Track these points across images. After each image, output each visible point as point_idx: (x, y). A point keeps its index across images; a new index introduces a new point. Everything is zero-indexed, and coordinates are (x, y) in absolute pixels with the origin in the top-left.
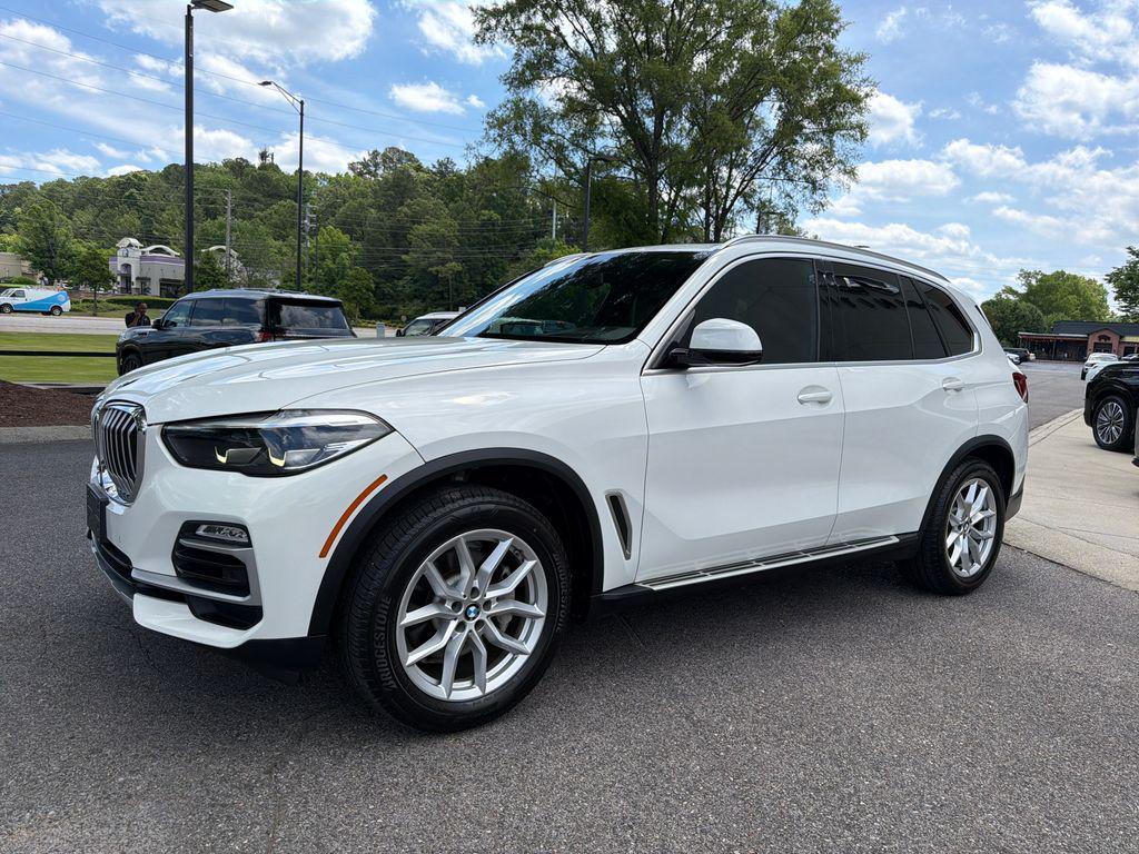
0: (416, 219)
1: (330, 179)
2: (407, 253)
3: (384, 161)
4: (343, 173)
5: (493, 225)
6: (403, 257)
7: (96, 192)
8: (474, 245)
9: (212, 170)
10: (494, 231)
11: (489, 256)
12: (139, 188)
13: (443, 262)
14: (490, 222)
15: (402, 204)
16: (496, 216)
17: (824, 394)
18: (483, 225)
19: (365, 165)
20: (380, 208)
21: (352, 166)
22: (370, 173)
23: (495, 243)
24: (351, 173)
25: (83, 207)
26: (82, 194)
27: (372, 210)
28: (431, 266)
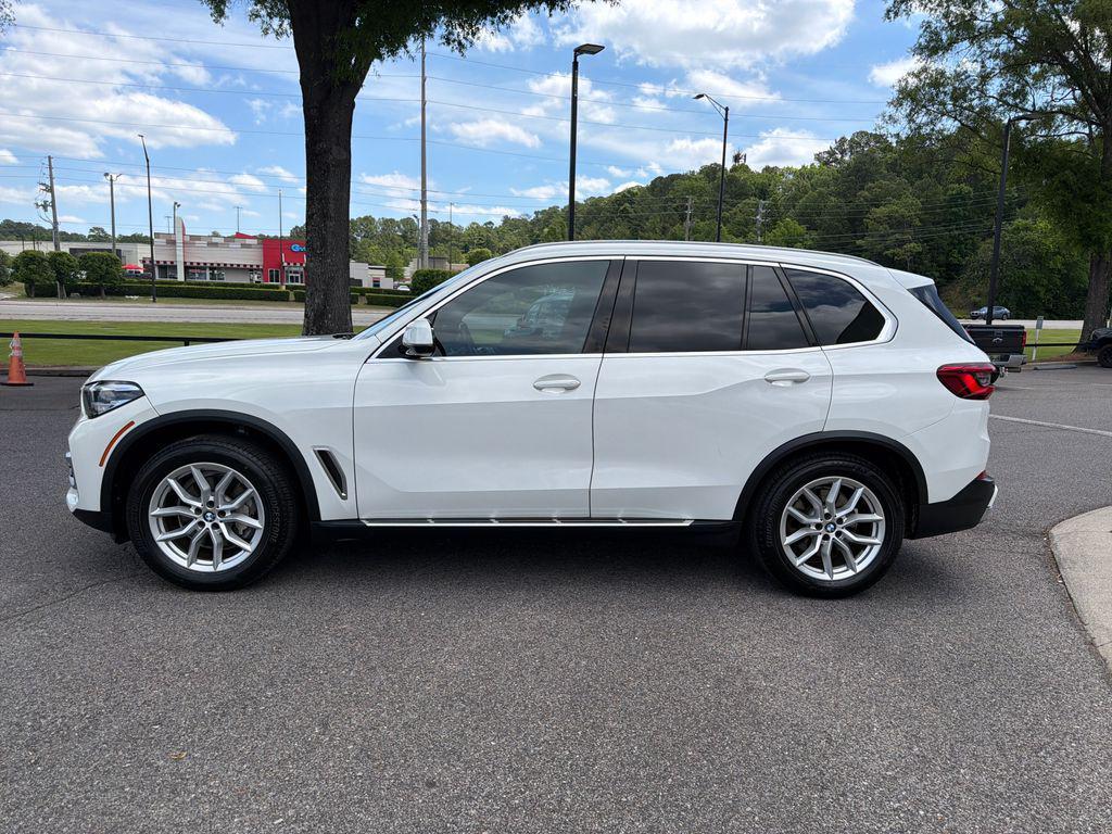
0: (876, 202)
1: (795, 173)
2: (862, 238)
3: (851, 147)
4: (808, 165)
5: (963, 199)
6: (859, 242)
7: (600, 210)
8: (939, 223)
9: (689, 178)
10: (966, 205)
11: (957, 233)
12: (631, 203)
13: (901, 243)
14: (961, 196)
15: (862, 188)
16: (966, 188)
17: (574, 382)
18: (951, 200)
19: (831, 153)
20: (838, 194)
21: (818, 157)
22: (836, 160)
23: (965, 218)
24: (817, 164)
25: (589, 224)
26: (589, 213)
27: (832, 198)
28: (887, 249)
